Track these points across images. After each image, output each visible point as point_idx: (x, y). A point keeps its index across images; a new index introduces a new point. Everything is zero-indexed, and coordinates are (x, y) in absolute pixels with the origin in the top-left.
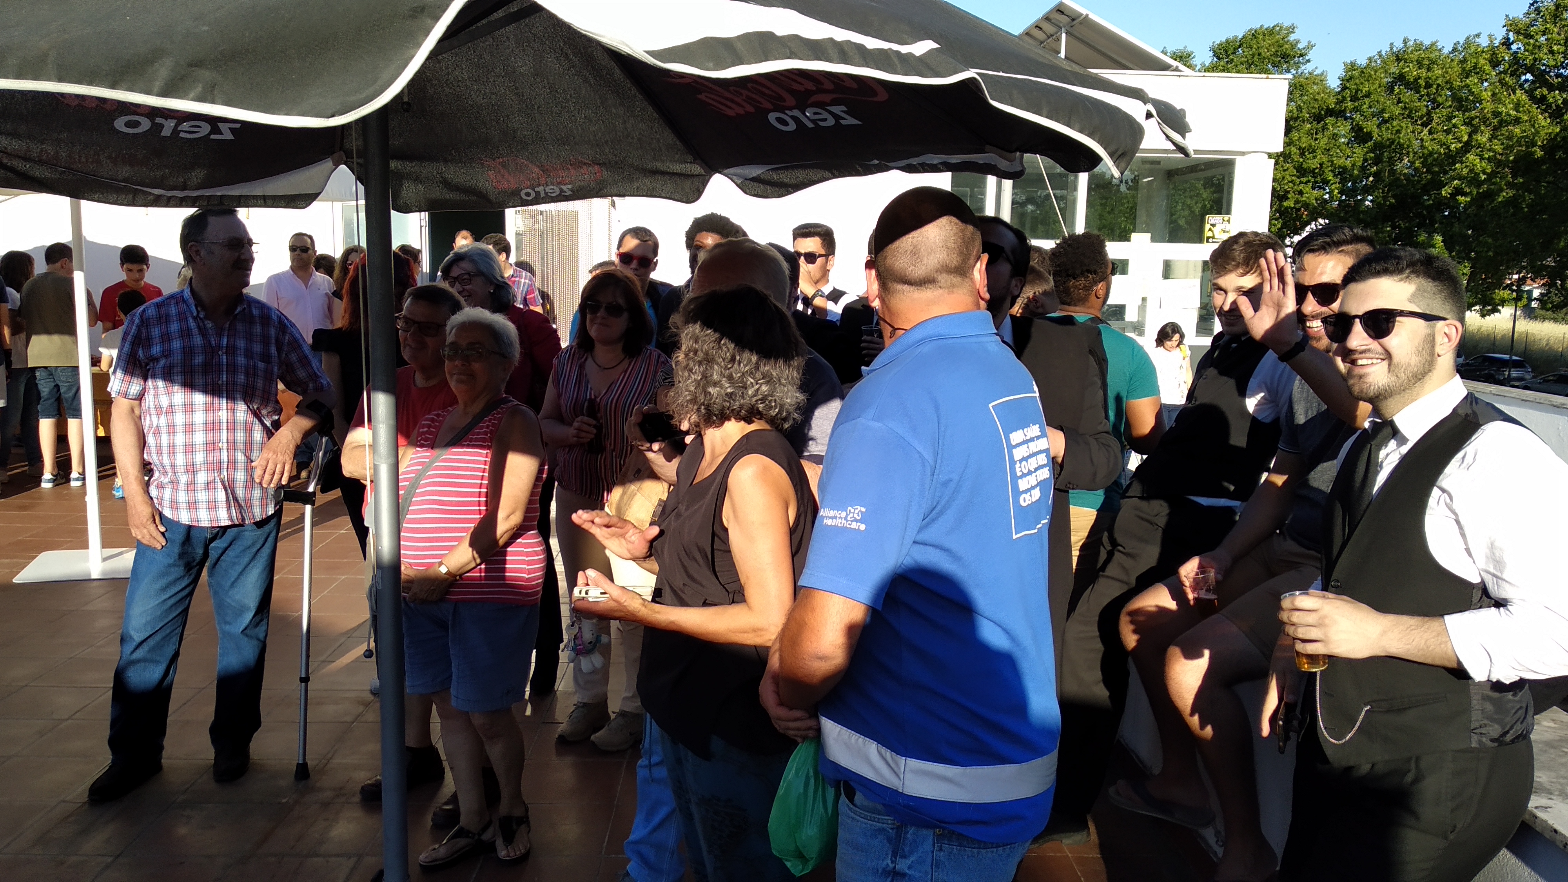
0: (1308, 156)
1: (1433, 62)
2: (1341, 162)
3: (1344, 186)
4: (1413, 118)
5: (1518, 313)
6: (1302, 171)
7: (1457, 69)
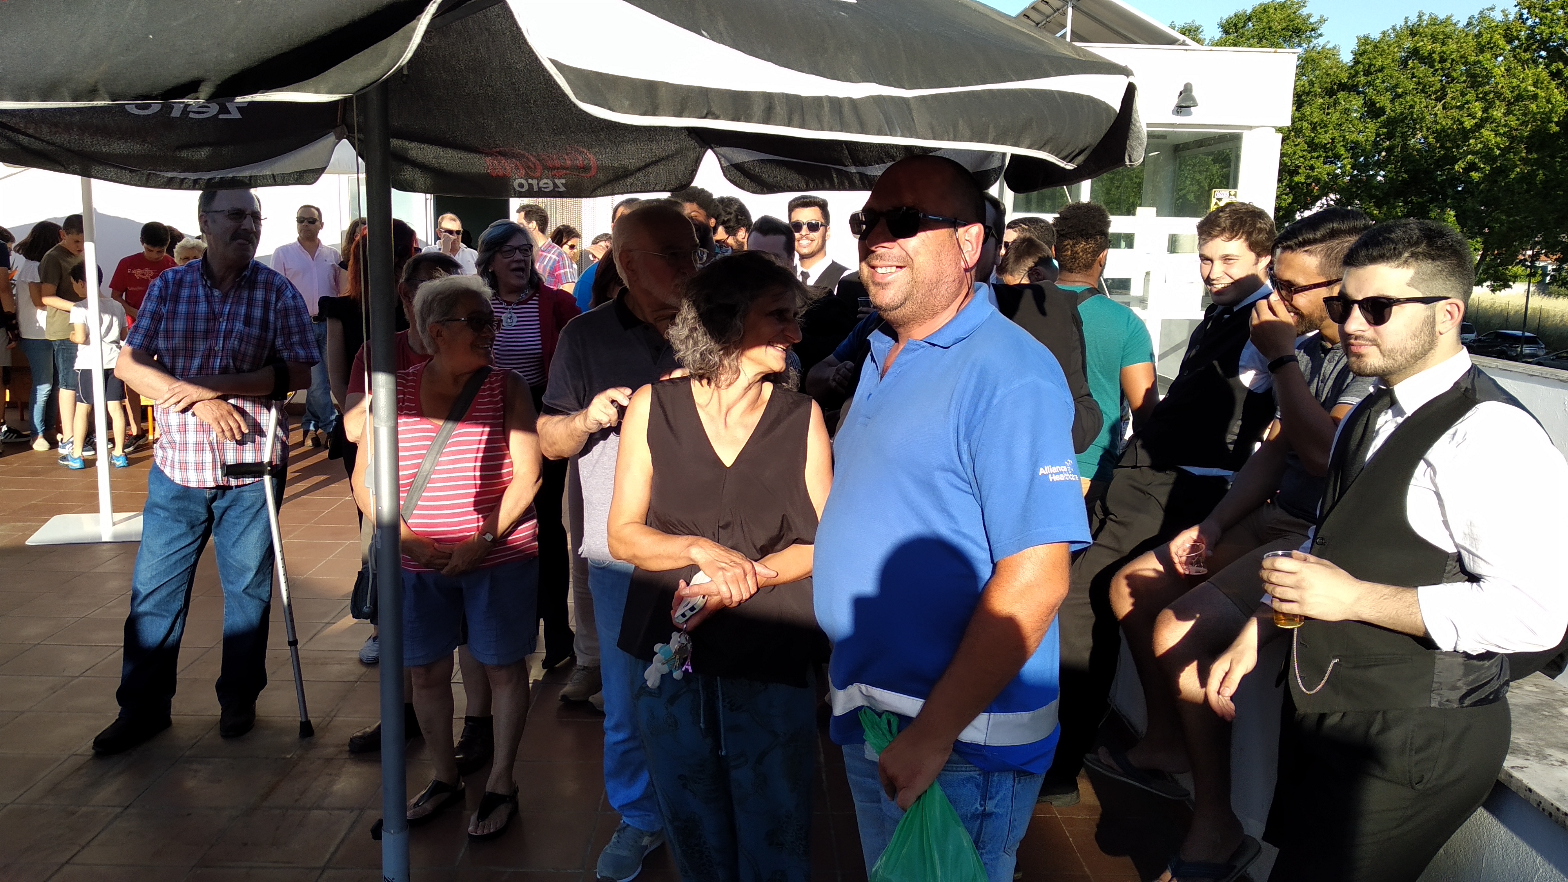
0: (1320, 131)
1: (1448, 37)
2: (1354, 137)
3: (1355, 161)
4: (1426, 93)
5: (1532, 289)
6: (1313, 146)
7: (1472, 43)
